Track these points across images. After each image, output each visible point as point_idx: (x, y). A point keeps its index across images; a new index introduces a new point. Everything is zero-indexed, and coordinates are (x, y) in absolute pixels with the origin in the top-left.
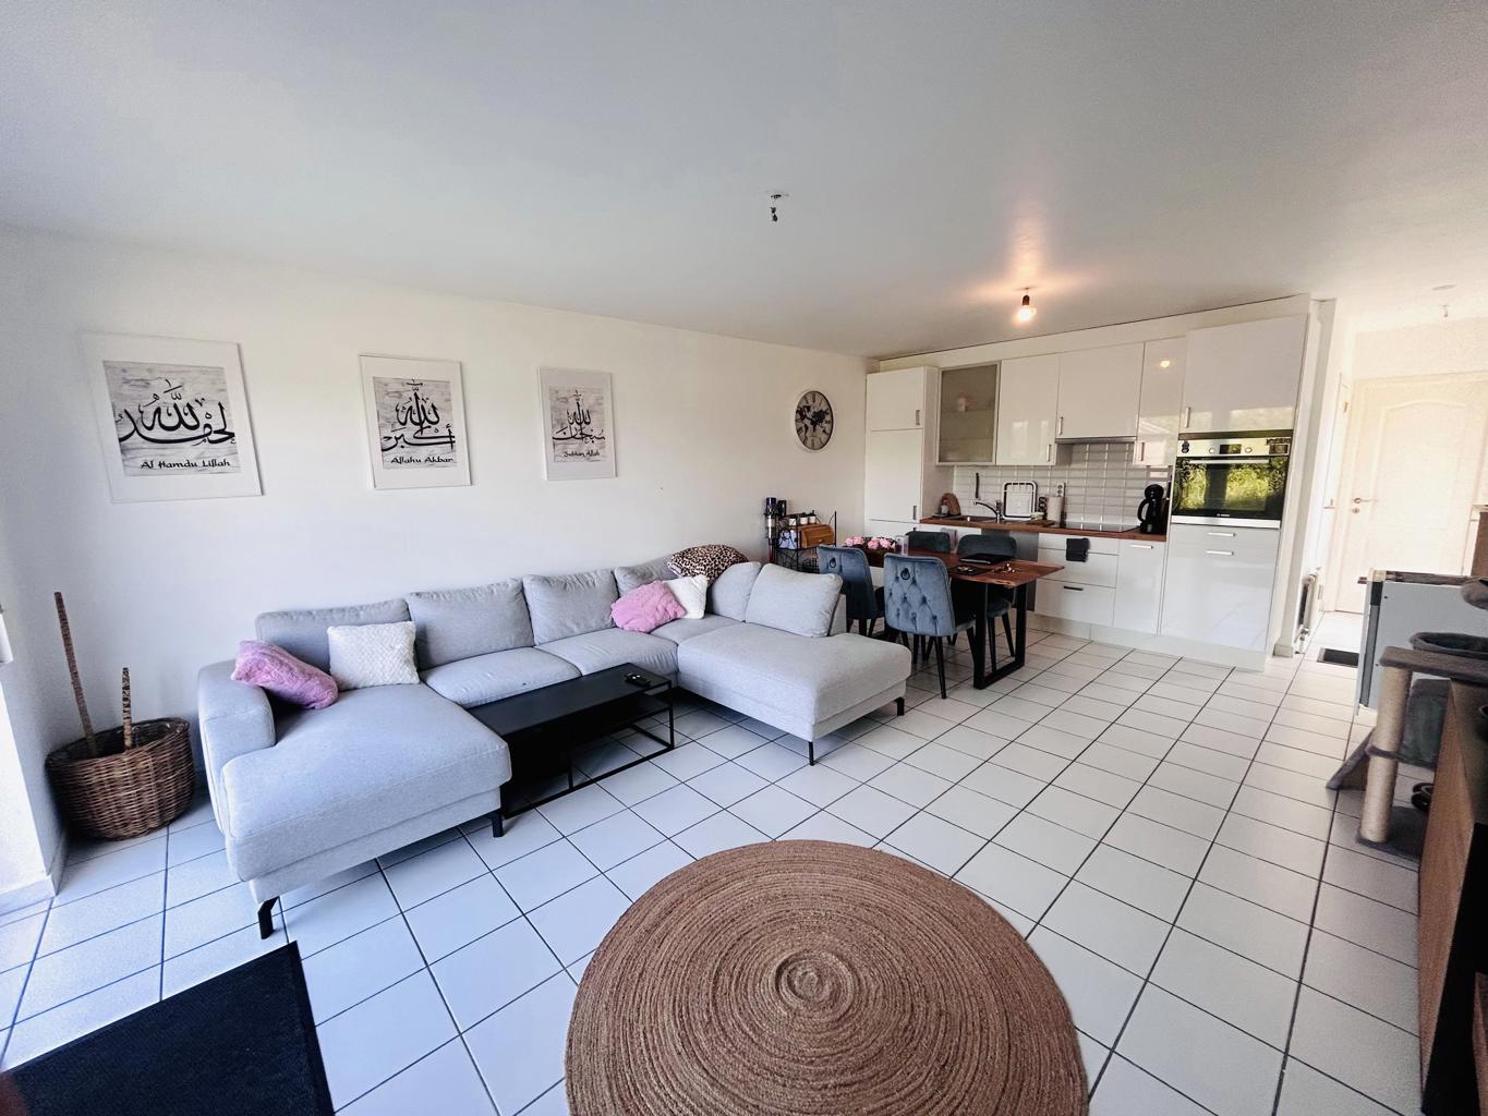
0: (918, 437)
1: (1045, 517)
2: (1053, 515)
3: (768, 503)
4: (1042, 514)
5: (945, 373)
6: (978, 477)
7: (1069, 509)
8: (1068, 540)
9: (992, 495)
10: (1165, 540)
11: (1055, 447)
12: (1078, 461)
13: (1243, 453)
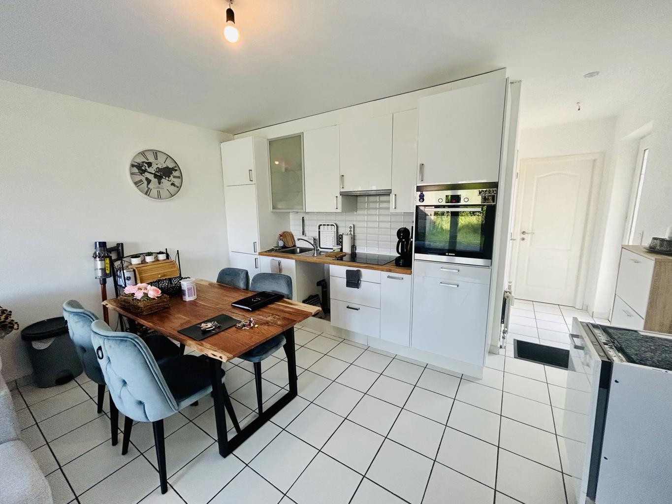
0: (252, 190)
1: (341, 249)
2: (347, 249)
3: (96, 246)
4: (340, 247)
5: (271, 142)
6: (303, 220)
7: (357, 243)
8: (348, 271)
9: (312, 233)
10: (411, 273)
11: (340, 198)
12: (362, 209)
13: (462, 202)
